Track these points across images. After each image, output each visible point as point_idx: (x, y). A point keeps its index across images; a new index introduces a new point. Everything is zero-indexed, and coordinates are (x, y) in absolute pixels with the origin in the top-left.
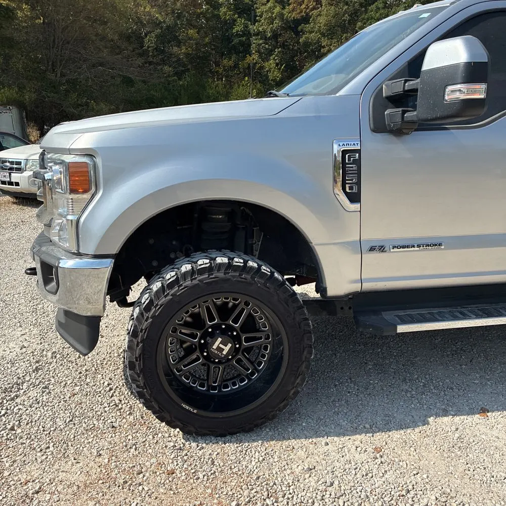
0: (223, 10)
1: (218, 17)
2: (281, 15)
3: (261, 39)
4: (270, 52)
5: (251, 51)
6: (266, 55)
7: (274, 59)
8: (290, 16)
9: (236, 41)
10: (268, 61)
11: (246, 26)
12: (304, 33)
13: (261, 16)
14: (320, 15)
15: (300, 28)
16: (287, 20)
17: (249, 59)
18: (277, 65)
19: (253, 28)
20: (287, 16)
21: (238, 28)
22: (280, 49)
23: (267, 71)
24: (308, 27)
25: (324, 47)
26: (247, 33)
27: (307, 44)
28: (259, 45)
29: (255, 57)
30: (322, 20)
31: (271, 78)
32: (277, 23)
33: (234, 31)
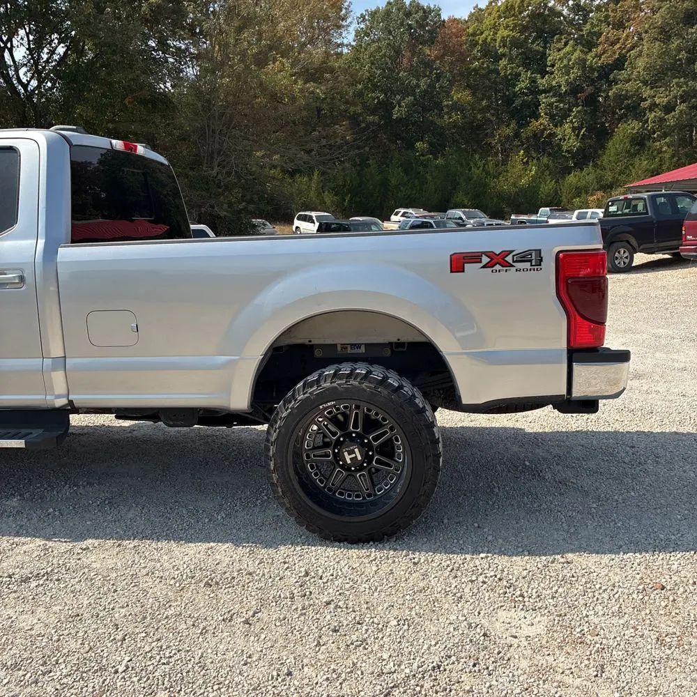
0: (503, 62)
1: (497, 72)
2: (582, 62)
3: (554, 96)
4: (566, 114)
5: (540, 114)
6: (558, 118)
7: (571, 122)
8: (596, 63)
9: (518, 102)
10: (561, 126)
11: (533, 81)
12: (616, 84)
13: (553, 66)
14: (640, 55)
15: (611, 77)
16: (591, 67)
17: (535, 124)
18: (574, 129)
19: (543, 82)
20: (591, 62)
21: (522, 85)
22: (580, 108)
23: (561, 139)
24: (623, 74)
25: (645, 100)
26: (534, 91)
27: (620, 98)
28: (551, 105)
29: (544, 120)
30: (641, 63)
31: (565, 148)
32: (575, 72)
33: (517, 89)
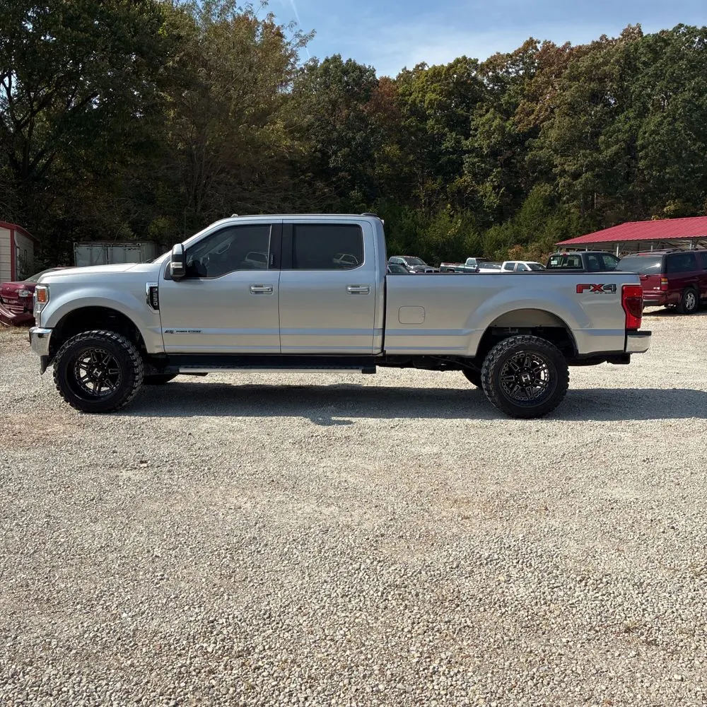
0: (431, 122)
1: (424, 131)
2: (501, 129)
3: (477, 156)
4: (487, 174)
5: (464, 172)
6: (480, 176)
7: (492, 181)
8: (514, 130)
9: (444, 159)
10: (482, 184)
11: (458, 142)
12: (531, 150)
13: (476, 130)
14: (552, 127)
15: (527, 143)
16: (509, 134)
17: (459, 181)
18: (494, 188)
19: (466, 143)
20: (510, 129)
21: (447, 144)
22: (499, 169)
23: (482, 196)
24: (537, 143)
25: (556, 166)
26: (458, 151)
27: (534, 164)
28: (473, 164)
29: (468, 178)
30: (553, 134)
31: (486, 204)
32: (496, 138)
33: (443, 147)
